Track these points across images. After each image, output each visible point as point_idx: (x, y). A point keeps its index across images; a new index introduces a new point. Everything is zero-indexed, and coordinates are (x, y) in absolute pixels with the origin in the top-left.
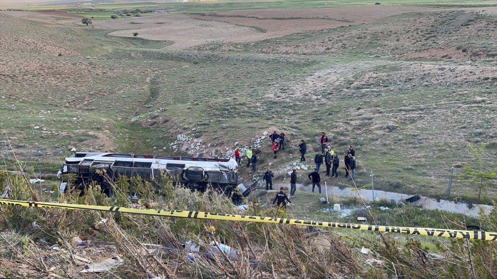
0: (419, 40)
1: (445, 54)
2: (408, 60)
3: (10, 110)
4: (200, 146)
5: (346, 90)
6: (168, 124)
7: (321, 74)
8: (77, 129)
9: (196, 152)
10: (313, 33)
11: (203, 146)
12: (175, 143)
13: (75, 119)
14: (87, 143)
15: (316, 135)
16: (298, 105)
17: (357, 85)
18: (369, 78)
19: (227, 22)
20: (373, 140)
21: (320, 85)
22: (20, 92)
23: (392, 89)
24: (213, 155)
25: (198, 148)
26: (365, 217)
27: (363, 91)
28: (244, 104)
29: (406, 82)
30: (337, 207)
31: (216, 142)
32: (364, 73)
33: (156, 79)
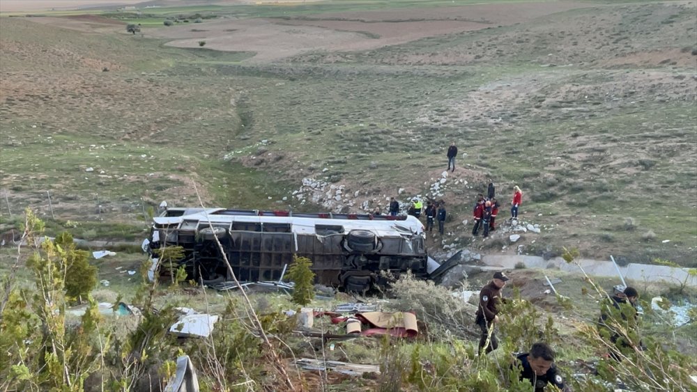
0: (605, 43)
1: (665, 59)
3: (47, 144)
4: (341, 194)
5: (536, 110)
6: (281, 162)
7: (488, 89)
8: (150, 171)
9: (337, 204)
10: (449, 37)
11: (347, 195)
12: (301, 191)
13: (144, 156)
14: (170, 193)
17: (552, 102)
18: (567, 92)
19: (322, 27)
22: (57, 120)
23: (609, 107)
24: (365, 209)
25: (338, 198)
27: (564, 110)
28: (388, 132)
29: (625, 96)
31: (367, 189)
32: (554, 86)
33: (243, 101)
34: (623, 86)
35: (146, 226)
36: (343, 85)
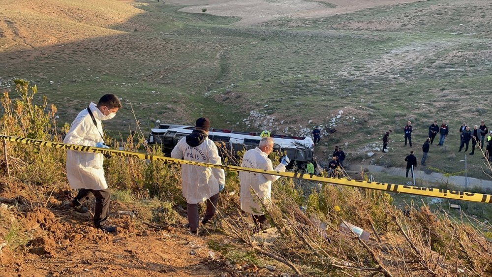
3: (95, 82)
4: (273, 122)
5: (427, 69)
6: (240, 100)
7: (398, 52)
8: (156, 101)
10: (387, 8)
11: (276, 123)
12: (248, 119)
13: (153, 92)
14: (166, 116)
15: (396, 116)
16: (374, 84)
17: (440, 64)
18: (453, 57)
21: (398, 63)
22: (103, 65)
23: (480, 69)
24: (286, 132)
25: (270, 124)
26: (458, 204)
27: (447, 70)
28: (316, 82)
31: (290, 119)
32: (447, 51)
33: (225, 55)
36: (298, 45)
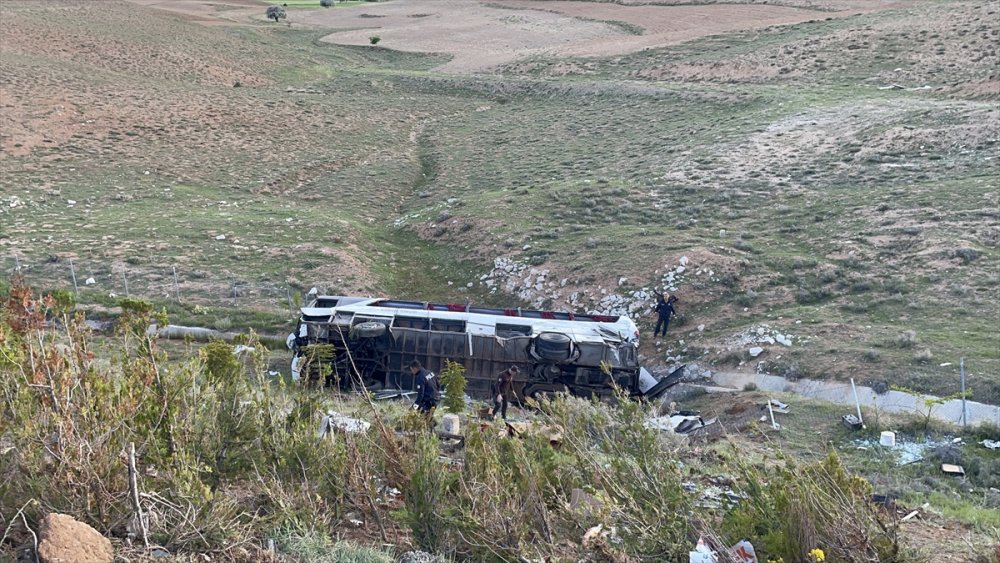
0: (989, 51)
2: (975, 99)
3: (164, 199)
4: (543, 282)
5: (843, 165)
6: (471, 233)
7: (782, 129)
8: (296, 241)
9: (537, 296)
10: (747, 36)
11: (551, 284)
12: (492, 275)
13: (289, 220)
14: (321, 272)
15: (796, 267)
16: (739, 196)
17: (868, 153)
18: (893, 139)
19: (557, 13)
20: (928, 281)
21: (783, 152)
22: (176, 163)
23: (950, 165)
24: (573, 303)
25: (539, 287)
26: (957, 464)
27: (885, 167)
28: (622, 194)
29: (980, 148)
30: (887, 438)
31: (579, 276)
32: (880, 127)
33: (427, 136)
34: (980, 132)
35: (290, 316)
36: (575, 114)
